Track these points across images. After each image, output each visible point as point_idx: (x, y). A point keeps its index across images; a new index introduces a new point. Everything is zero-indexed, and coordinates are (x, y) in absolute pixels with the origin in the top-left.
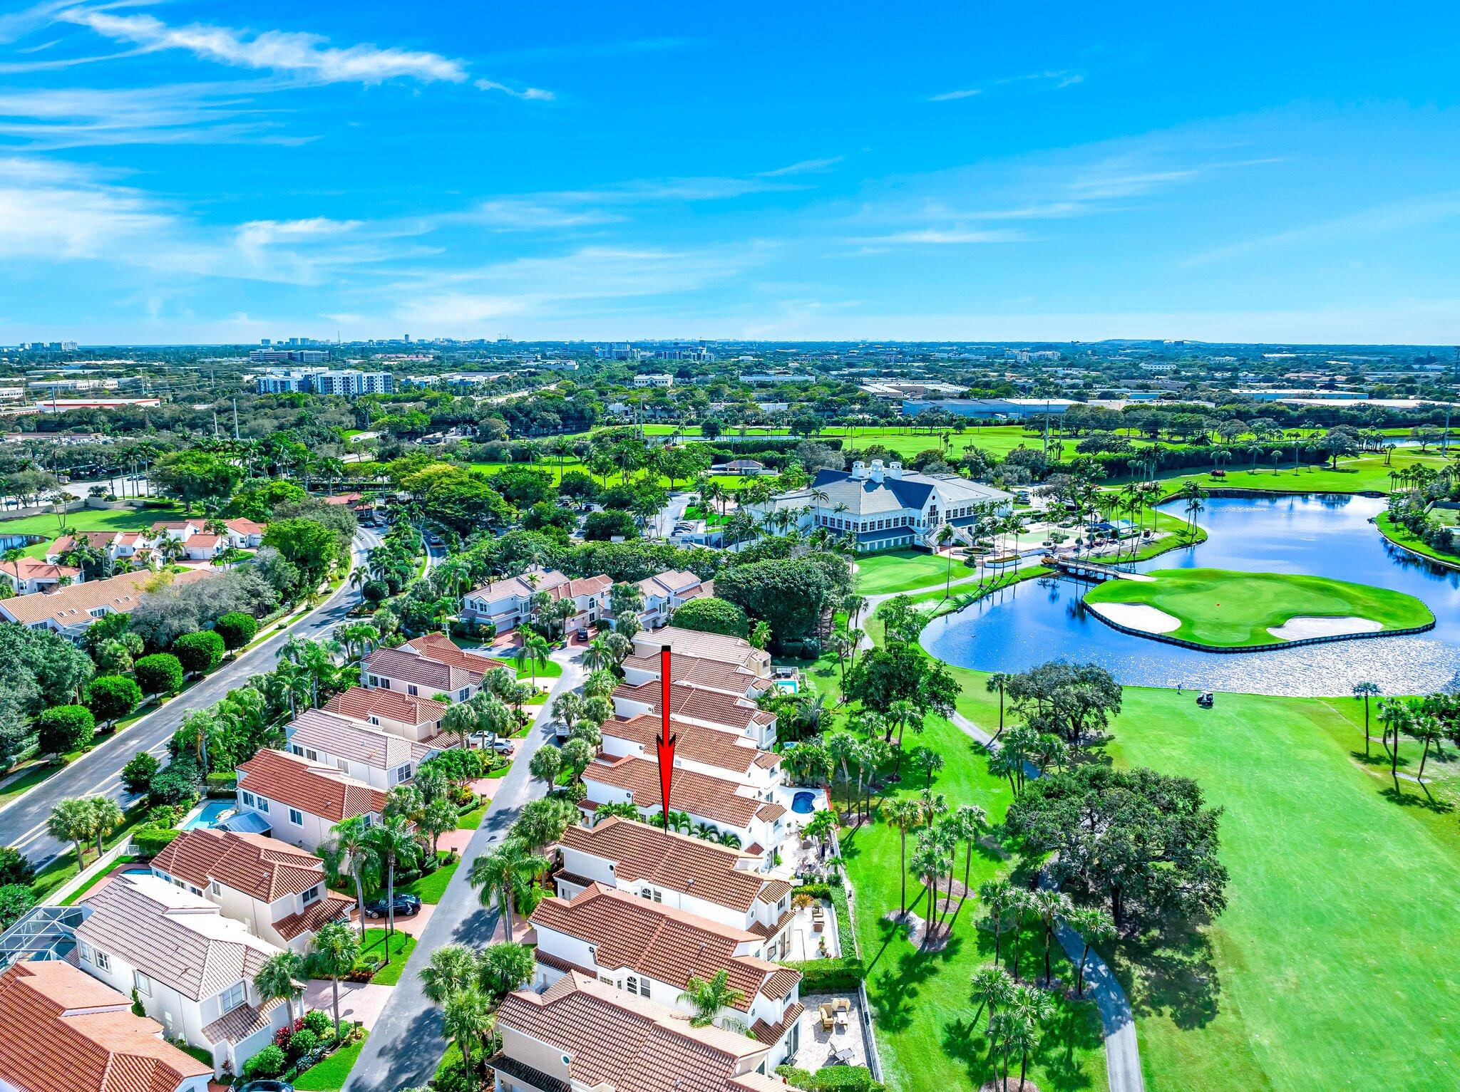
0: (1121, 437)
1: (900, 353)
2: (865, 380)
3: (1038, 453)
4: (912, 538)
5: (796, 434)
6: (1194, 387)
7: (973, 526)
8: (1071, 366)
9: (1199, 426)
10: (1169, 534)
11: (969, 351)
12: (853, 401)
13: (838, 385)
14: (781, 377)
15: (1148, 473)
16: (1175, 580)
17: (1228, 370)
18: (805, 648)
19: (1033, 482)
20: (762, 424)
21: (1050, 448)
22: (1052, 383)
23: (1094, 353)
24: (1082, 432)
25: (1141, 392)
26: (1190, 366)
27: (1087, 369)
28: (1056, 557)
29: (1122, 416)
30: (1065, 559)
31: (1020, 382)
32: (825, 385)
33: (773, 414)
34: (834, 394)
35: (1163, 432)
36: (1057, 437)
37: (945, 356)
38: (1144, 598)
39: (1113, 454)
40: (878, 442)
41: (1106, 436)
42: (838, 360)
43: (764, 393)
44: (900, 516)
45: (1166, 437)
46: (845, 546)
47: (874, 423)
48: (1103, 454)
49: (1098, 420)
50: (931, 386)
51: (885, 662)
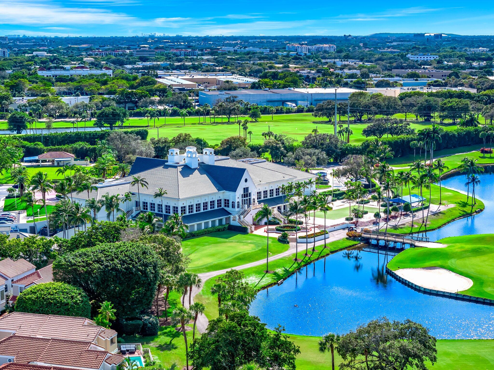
0: (401, 121)
1: (189, 47)
2: (159, 72)
3: (331, 137)
4: (228, 219)
5: (101, 126)
6: (457, 76)
7: (282, 205)
8: (347, 57)
9: (465, 109)
10: (452, 206)
11: (253, 45)
12: (152, 93)
13: (135, 78)
14: (80, 72)
15: (428, 152)
16: (463, 245)
17: (483, 60)
18: (145, 325)
19: (329, 164)
20: (66, 116)
21: (340, 132)
22: (332, 74)
23: (365, 46)
24: (365, 117)
25: (411, 81)
26: (450, 57)
27: (362, 60)
28: (359, 230)
29: (400, 103)
30: (367, 232)
31: (305, 72)
32: (123, 78)
33: (77, 107)
34: (132, 87)
35: (436, 116)
36: (344, 122)
37: (231, 49)
38: (439, 262)
39: (395, 136)
40: (183, 131)
41: (387, 120)
42: (131, 55)
43: (64, 87)
44: (216, 199)
45: (438, 120)
46: (173, 228)
47: (175, 114)
48: (386, 137)
49: (379, 107)
50: (223, 78)
51: (230, 331)
